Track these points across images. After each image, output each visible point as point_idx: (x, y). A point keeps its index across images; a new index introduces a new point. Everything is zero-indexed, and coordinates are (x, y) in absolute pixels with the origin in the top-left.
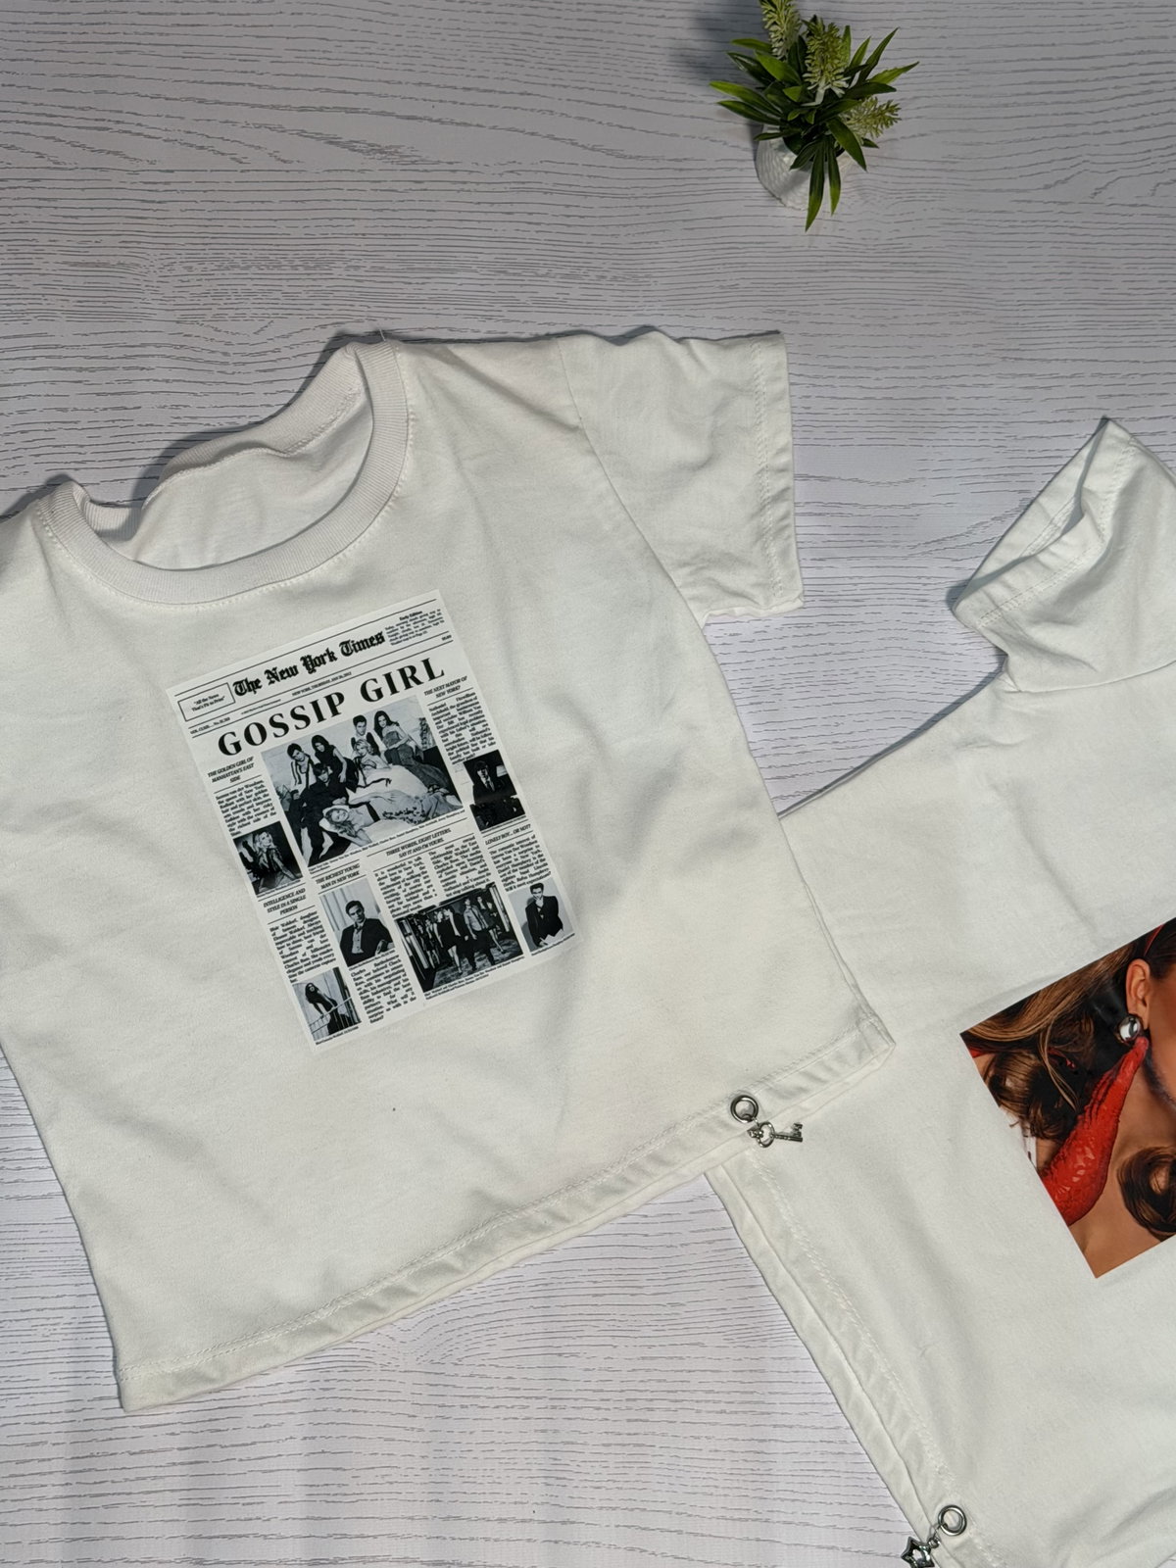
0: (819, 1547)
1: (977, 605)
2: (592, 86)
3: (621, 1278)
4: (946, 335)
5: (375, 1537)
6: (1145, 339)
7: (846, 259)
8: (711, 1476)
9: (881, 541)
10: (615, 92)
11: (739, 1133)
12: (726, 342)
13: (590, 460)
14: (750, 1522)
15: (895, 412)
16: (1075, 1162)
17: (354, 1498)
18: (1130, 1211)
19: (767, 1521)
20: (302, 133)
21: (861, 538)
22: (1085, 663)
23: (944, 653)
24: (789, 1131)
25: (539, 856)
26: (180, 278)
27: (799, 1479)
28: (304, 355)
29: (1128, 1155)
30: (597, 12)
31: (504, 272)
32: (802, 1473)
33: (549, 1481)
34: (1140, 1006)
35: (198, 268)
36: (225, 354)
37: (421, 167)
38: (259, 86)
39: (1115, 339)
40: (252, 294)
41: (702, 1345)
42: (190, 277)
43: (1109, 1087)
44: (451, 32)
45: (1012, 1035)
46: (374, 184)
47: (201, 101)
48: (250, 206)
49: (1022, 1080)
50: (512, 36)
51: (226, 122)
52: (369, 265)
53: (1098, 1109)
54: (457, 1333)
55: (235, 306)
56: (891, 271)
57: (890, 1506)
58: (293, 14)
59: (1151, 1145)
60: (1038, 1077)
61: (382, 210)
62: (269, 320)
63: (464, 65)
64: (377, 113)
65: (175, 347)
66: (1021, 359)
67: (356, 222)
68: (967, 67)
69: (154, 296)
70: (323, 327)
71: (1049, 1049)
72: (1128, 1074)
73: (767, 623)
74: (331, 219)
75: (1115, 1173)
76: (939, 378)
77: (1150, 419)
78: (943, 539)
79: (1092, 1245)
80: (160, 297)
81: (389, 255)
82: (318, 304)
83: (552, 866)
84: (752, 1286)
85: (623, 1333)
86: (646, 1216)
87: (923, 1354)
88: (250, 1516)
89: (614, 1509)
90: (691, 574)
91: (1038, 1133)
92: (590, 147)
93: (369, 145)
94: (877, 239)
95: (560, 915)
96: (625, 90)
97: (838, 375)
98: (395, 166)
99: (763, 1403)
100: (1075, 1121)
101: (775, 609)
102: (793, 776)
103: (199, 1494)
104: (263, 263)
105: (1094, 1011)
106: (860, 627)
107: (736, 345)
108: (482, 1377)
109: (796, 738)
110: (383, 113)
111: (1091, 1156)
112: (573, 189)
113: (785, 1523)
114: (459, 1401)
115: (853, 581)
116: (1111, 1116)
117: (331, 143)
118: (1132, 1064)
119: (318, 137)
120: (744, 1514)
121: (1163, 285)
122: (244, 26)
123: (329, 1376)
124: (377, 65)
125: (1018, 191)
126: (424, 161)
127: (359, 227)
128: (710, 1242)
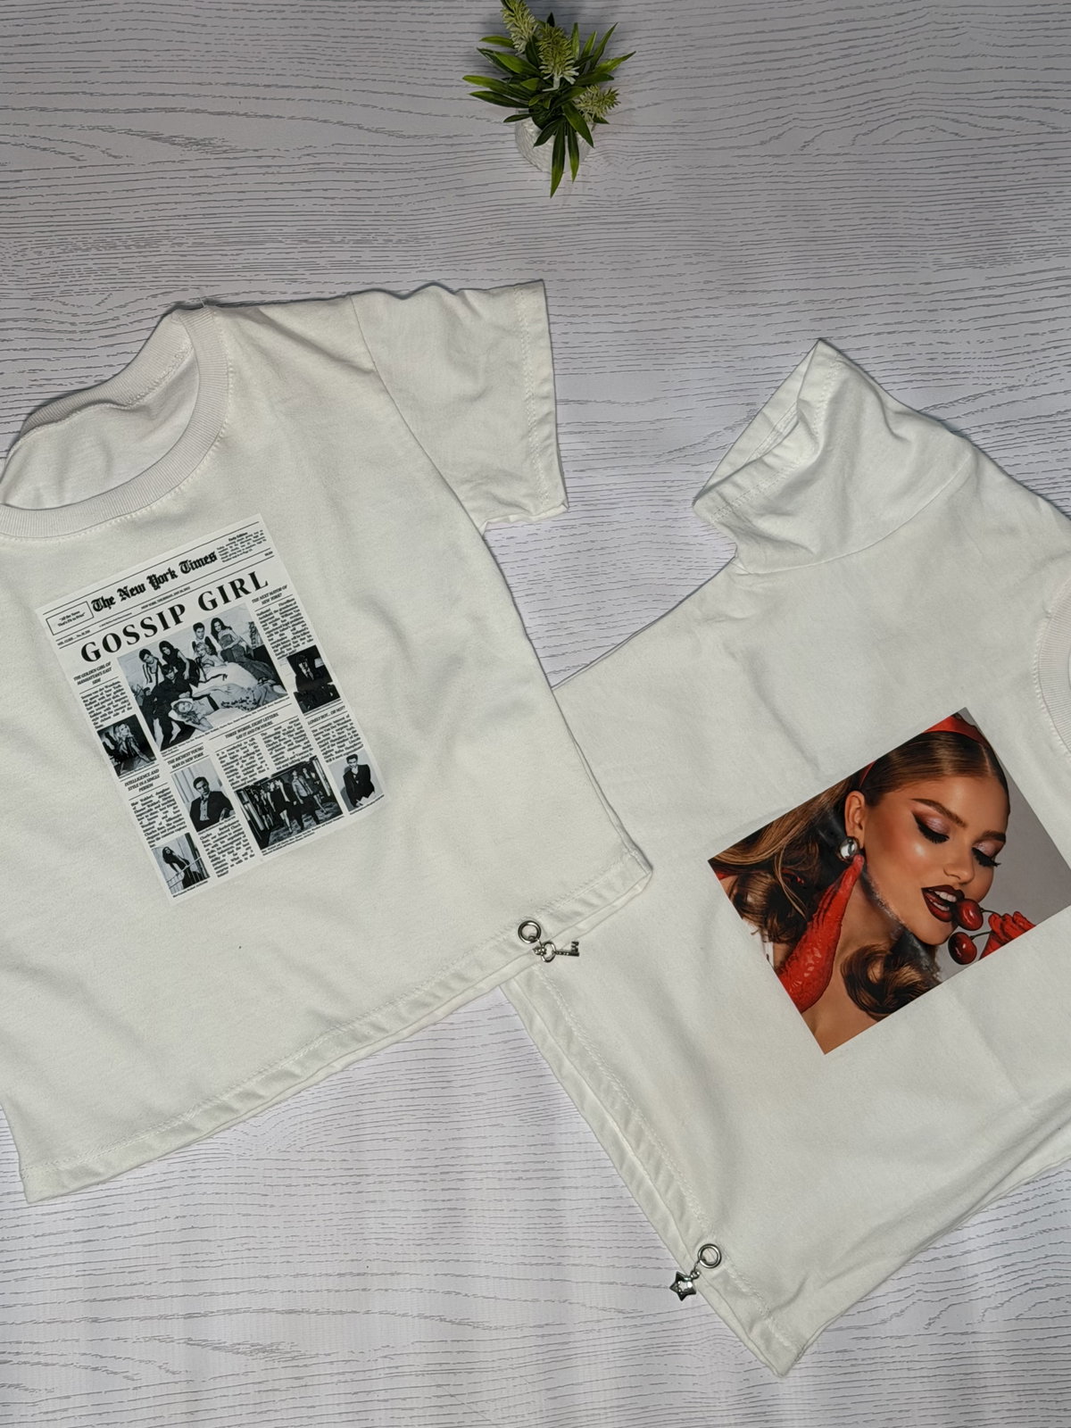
0: (602, 1283)
1: (711, 504)
2: (373, 77)
3: (432, 1075)
4: (680, 275)
5: (237, 1293)
6: (850, 268)
7: (594, 214)
8: (512, 1230)
9: (632, 453)
10: (394, 81)
11: (525, 952)
12: (495, 291)
13: (383, 397)
14: (545, 1266)
15: (640, 342)
16: (805, 960)
17: (220, 1263)
18: (851, 998)
19: (559, 1264)
20: (129, 132)
21: (615, 451)
22: (802, 547)
23: (687, 544)
24: (569, 948)
25: (353, 732)
26: (32, 261)
27: (582, 1230)
28: (139, 321)
29: (849, 952)
30: (376, 13)
31: (306, 241)
32: (586, 1224)
33: (380, 1241)
34: (857, 829)
35: (46, 252)
36: (73, 324)
37: (231, 156)
38: (91, 94)
39: (823, 270)
40: (95, 272)
41: (503, 1126)
42: (41, 260)
43: (832, 898)
44: (252, 38)
45: (752, 859)
46: (193, 172)
47: (43, 110)
48: (87, 197)
49: (760, 895)
50: (304, 38)
51: (65, 126)
52: (191, 241)
53: (824, 916)
54: (299, 1126)
55: (78, 283)
56: (634, 222)
57: (659, 1247)
58: (117, 30)
59: (868, 943)
60: (774, 894)
61: (199, 194)
62: (108, 293)
63: (265, 65)
64: (192, 111)
65: (29, 320)
66: (745, 291)
67: (177, 206)
68: (693, 43)
69: (11, 279)
70: (154, 296)
71: (782, 869)
72: (848, 887)
73: (538, 527)
74: (157, 204)
75: (839, 968)
76: (677, 311)
77: (855, 336)
78: (684, 448)
79: (821, 1027)
80: (15, 279)
81: (207, 232)
82: (149, 277)
83: (363, 740)
84: (542, 1076)
85: (437, 1120)
86: (452, 1024)
87: (683, 1123)
88: (135, 1282)
89: (432, 1261)
90: (471, 489)
91: (775, 938)
92: (374, 130)
93: (187, 139)
94: (619, 196)
95: (372, 780)
96: (402, 79)
97: (591, 314)
98: (208, 156)
99: (553, 1170)
100: (805, 928)
101: (543, 515)
102: (563, 654)
103: (93, 1266)
104: (101, 245)
105: (819, 835)
106: (616, 526)
107: (503, 292)
108: (321, 1160)
109: (566, 622)
110: (197, 111)
111: (819, 955)
112: (361, 166)
113: (574, 1265)
114: (302, 1181)
115: (607, 488)
116: (835, 922)
117: (154, 139)
118: (851, 878)
119: (142, 134)
120: (541, 1261)
121: (864, 222)
122: (76, 43)
123: (197, 1166)
124: (190, 70)
125: (739, 148)
126: (234, 150)
127: (181, 210)
128: (506, 1042)
